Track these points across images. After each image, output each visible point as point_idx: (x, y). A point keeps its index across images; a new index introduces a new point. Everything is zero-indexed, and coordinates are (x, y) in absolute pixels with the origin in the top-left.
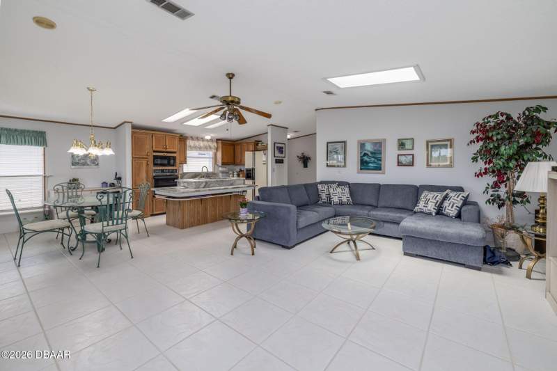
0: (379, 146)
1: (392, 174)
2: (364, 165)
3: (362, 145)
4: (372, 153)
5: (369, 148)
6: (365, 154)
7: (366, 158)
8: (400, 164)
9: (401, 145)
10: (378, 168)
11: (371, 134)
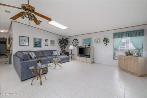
0: (40, 40)
1: (43, 48)
2: (36, 45)
3: (35, 39)
4: (38, 42)
5: (37, 40)
6: (36, 42)
7: (36, 43)
8: (45, 45)
9: (46, 41)
10: (40, 46)
11: (38, 36)
